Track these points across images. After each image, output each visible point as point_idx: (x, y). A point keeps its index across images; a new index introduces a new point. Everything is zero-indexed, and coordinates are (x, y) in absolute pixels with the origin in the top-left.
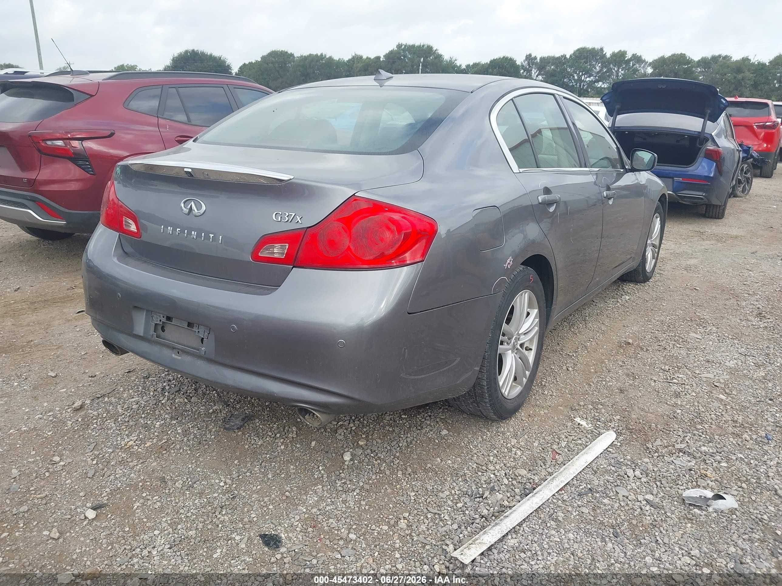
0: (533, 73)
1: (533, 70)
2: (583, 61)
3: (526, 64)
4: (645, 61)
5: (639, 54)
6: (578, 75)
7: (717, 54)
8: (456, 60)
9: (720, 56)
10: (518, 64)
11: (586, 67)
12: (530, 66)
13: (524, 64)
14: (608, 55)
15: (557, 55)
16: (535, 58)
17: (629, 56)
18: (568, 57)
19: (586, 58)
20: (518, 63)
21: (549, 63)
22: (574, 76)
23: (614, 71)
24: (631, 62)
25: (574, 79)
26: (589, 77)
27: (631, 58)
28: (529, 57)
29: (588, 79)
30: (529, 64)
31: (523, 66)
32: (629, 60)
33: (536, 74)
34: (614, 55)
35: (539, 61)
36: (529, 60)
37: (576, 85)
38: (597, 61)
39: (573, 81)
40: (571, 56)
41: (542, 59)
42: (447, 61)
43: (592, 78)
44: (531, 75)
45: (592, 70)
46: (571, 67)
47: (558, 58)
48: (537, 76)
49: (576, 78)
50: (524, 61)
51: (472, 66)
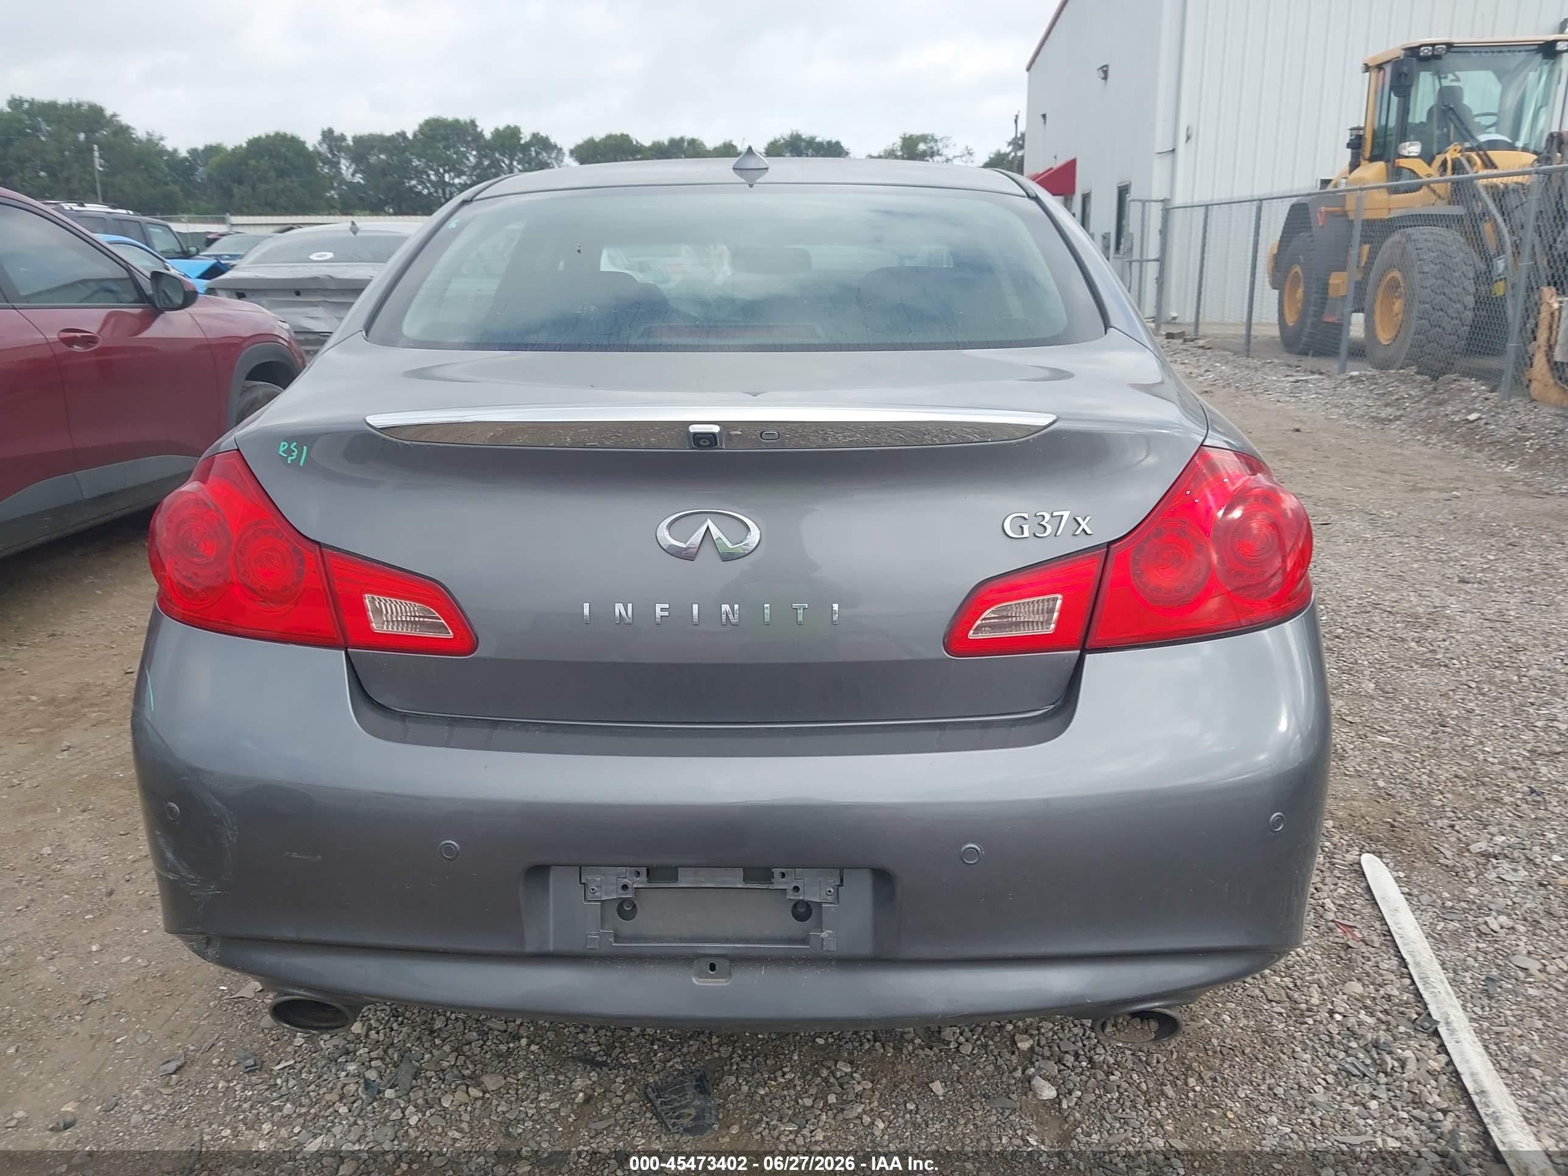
0: (344, 168)
1: (343, 161)
2: (440, 146)
3: (324, 149)
4: (555, 146)
5: (543, 134)
6: (437, 172)
7: (677, 136)
8: (162, 139)
9: (682, 139)
10: (311, 149)
11: (449, 158)
12: (334, 155)
13: (320, 149)
14: (488, 135)
15: (388, 133)
16: (343, 138)
17: (526, 137)
18: (410, 136)
19: (446, 138)
20: (310, 146)
21: (373, 147)
22: (428, 176)
23: (503, 165)
24: (533, 149)
25: (430, 181)
26: (459, 176)
27: (530, 141)
28: (328, 135)
29: (457, 181)
30: (331, 151)
31: (319, 153)
32: (528, 145)
33: (351, 171)
34: (497, 134)
35: (351, 143)
36: (330, 141)
37: (436, 192)
38: (467, 144)
39: (428, 185)
40: (415, 136)
41: (358, 140)
42: (140, 142)
43: (464, 178)
44: (341, 173)
45: (462, 162)
46: (419, 157)
47: (391, 139)
48: (353, 175)
49: (433, 178)
50: (320, 144)
51: (203, 151)
